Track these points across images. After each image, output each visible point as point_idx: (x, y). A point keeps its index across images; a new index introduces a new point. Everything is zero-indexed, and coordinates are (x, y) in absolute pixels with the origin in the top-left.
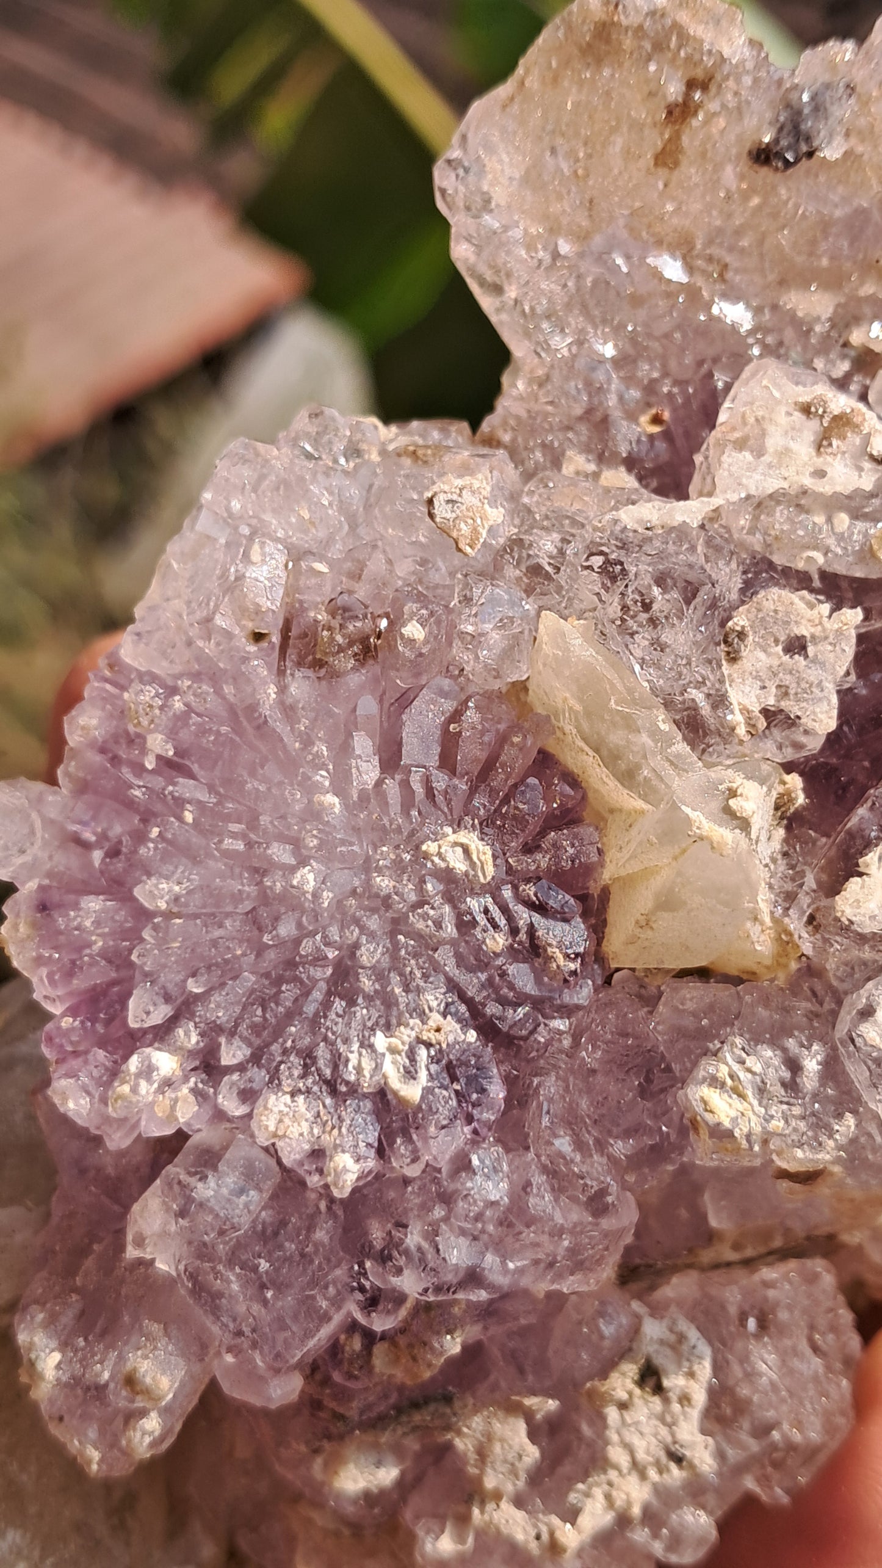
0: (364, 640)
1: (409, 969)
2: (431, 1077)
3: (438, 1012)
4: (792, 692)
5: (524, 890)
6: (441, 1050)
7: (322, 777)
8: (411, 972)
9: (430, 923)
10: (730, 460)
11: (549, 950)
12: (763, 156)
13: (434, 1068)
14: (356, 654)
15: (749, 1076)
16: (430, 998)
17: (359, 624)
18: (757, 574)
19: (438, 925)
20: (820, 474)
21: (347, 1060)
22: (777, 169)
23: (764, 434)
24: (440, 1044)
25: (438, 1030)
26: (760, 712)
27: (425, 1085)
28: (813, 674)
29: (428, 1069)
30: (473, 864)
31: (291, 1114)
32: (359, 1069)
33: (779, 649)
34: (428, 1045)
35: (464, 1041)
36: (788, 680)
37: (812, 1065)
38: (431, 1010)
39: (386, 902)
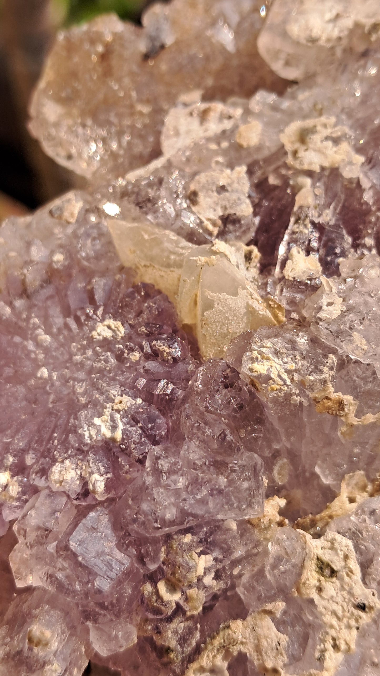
1: (100, 385)
2: (125, 424)
3: (119, 395)
4: (228, 206)
5: (140, 330)
6: (126, 411)
8: (101, 386)
9: (103, 362)
13: (125, 420)
15: (268, 349)
16: (112, 392)
19: (106, 361)
21: (84, 435)
24: (124, 409)
25: (121, 402)
26: (218, 219)
27: (122, 428)
28: (234, 196)
29: (122, 422)
30: (114, 331)
31: (64, 469)
32: (91, 437)
33: (215, 194)
34: (118, 411)
35: (136, 403)
36: (224, 203)
37: (302, 341)
38: (115, 396)
39: (82, 364)
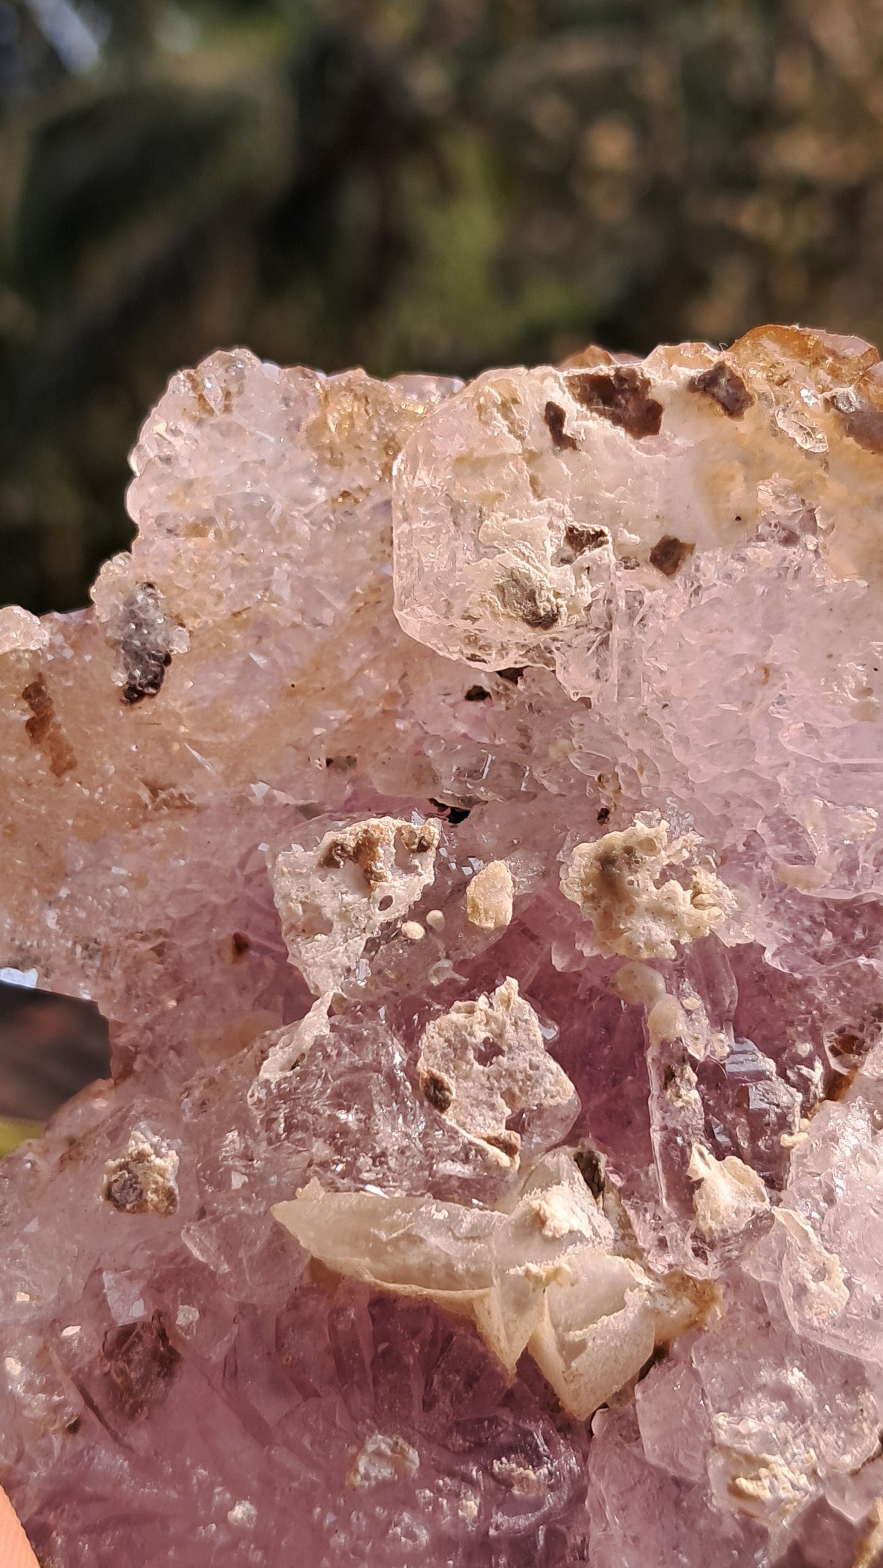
0: (155, 1355)
4: (516, 1090)
5: (454, 1444)
7: (220, 1494)
9: (403, 1540)
10: (310, 955)
11: (515, 1474)
12: (133, 695)
14: (159, 1374)
17: (140, 1349)
18: (409, 1022)
19: (412, 1535)
20: (386, 903)
22: (153, 696)
23: (318, 909)
26: (507, 1128)
28: (519, 1061)
30: (395, 1461)
33: (477, 1066)
36: (504, 1083)
37: (795, 1378)
